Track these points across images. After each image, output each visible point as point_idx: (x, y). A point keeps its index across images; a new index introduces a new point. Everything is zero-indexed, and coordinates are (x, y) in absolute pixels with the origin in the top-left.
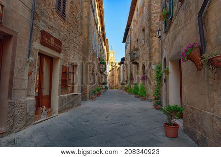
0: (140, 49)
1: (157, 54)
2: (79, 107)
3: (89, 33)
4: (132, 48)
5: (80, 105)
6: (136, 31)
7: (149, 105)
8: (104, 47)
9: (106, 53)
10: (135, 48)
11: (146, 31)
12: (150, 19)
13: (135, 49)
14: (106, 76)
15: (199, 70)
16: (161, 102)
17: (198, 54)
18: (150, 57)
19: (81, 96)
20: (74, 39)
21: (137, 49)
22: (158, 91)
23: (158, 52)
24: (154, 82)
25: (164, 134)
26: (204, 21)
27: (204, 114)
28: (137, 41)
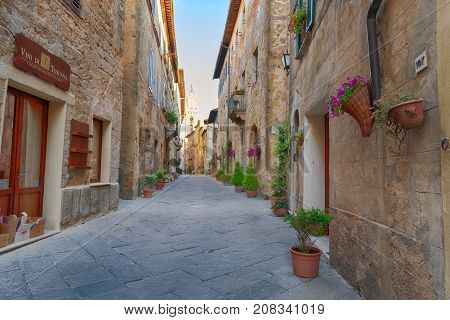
0: (249, 91)
1: (282, 104)
2: (112, 213)
3: (138, 52)
4: (233, 90)
5: (115, 208)
6: (240, 55)
7: (263, 207)
8: (176, 86)
9: (179, 99)
10: (239, 89)
11: (262, 55)
12: (268, 31)
13: (238, 93)
14: (178, 147)
15: (366, 134)
16: (287, 201)
17: (365, 100)
18: (268, 109)
19: (118, 189)
20: (103, 61)
21: (242, 93)
22: (281, 179)
23: (284, 99)
24: (275, 161)
25: (291, 270)
26: (379, 28)
27: (374, 228)
28: (243, 75)
